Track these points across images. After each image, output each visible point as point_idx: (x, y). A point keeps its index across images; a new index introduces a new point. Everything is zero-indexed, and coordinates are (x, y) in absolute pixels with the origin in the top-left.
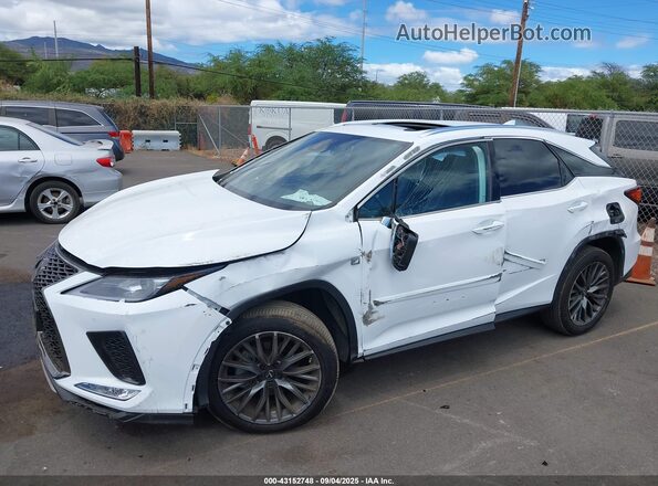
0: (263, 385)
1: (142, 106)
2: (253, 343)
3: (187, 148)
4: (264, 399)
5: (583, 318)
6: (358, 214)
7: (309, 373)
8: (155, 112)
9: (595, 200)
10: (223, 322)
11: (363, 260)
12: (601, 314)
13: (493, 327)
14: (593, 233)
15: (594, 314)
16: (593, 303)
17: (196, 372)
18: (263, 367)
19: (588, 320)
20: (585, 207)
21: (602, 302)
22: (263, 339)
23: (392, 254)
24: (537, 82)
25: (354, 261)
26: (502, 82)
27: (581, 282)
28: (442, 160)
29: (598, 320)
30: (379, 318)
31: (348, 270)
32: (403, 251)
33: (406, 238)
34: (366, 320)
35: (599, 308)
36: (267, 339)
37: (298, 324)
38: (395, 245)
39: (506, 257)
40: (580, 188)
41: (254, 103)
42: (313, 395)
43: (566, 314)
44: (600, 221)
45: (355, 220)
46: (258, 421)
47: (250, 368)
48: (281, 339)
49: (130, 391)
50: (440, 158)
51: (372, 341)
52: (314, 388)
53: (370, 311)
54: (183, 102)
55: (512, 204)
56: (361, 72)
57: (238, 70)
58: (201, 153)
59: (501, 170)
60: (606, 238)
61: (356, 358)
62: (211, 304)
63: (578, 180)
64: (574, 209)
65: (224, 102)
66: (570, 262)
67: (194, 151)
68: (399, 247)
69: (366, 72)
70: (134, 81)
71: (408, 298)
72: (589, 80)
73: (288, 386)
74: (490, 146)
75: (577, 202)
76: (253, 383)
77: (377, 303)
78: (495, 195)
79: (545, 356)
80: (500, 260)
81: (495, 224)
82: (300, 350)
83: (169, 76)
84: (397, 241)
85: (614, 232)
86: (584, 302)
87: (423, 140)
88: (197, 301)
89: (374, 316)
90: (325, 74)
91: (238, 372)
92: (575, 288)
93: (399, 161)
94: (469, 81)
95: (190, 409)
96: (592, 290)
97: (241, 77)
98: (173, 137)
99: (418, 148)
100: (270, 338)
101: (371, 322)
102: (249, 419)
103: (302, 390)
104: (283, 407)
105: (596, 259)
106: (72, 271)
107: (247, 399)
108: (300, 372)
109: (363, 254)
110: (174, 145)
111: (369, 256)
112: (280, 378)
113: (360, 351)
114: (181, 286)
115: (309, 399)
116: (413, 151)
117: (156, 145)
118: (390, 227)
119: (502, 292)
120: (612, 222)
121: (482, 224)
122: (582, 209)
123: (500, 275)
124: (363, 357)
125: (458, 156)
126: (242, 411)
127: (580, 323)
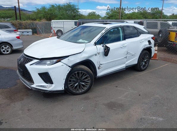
0: (77, 84)
1: (20, 23)
2: (75, 74)
3: (34, 34)
4: (78, 87)
5: (144, 67)
6: (96, 44)
7: (87, 80)
8: (24, 24)
9: (145, 40)
10: (70, 69)
11: (98, 54)
12: (147, 66)
13: (125, 69)
14: (145, 47)
15: (146, 66)
16: (146, 63)
17: (65, 80)
18: (77, 80)
19: (145, 68)
20: (143, 41)
21: (148, 63)
22: (77, 73)
23: (104, 53)
24: (125, 13)
25: (96, 55)
26: (116, 14)
27: (143, 59)
28: (112, 31)
29: (147, 67)
31: (94, 57)
32: (107, 52)
33: (107, 49)
34: (99, 68)
35: (147, 65)
36: (78, 73)
37: (85, 69)
38: (105, 50)
39: (128, 53)
40: (142, 37)
41: (52, 21)
42: (89, 85)
43: (140, 66)
44: (146, 44)
45: (95, 45)
46: (77, 92)
47: (74, 80)
48: (81, 73)
49: (50, 86)
50: (112, 30)
51: (100, 73)
52: (89, 84)
53: (100, 66)
54: (32, 21)
55: (128, 41)
56: (79, 12)
57: (45, 12)
58: (38, 35)
59: (125, 33)
60: (148, 48)
61: (97, 77)
62: (67, 65)
63: (142, 35)
64: (141, 41)
65: (43, 21)
66: (141, 54)
67: (36, 35)
68: (105, 51)
69: (80, 12)
70: (15, 16)
71: (108, 63)
72: (138, 13)
73: (83, 84)
74: (123, 28)
75: (142, 40)
76: (75, 83)
78: (124, 39)
79: (136, 76)
80: (126, 54)
81: (125, 45)
82: (85, 75)
83: (24, 14)
84: (105, 49)
85: (150, 47)
86: (144, 63)
87: (108, 26)
88: (64, 64)
90: (69, 13)
91: (72, 81)
92: (142, 60)
93: (103, 31)
94: (107, 13)
95: (64, 89)
96: (145, 61)
97: (46, 14)
98: (30, 31)
99: (107, 28)
100: (79, 73)
102: (75, 92)
103: (86, 84)
104: (82, 88)
105: (146, 53)
106: (32, 60)
107: (74, 87)
108: (86, 80)
110: (30, 33)
112: (81, 82)
113: (98, 75)
114: (60, 61)
115: (88, 86)
116: (106, 29)
117: (25, 34)
118: (103, 46)
119: (127, 61)
120: (149, 45)
121: (122, 45)
122: (143, 42)
123: (126, 57)
124: (98, 77)
125: (116, 30)
126: (73, 90)
127: (143, 68)
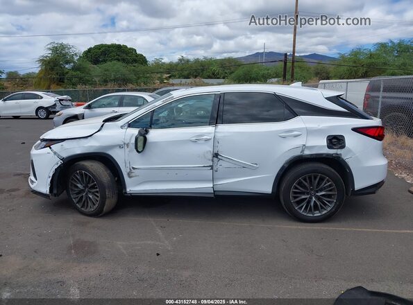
30: (136, 176)
77: (134, 168)
89: (133, 174)
101: (132, 177)
109: (125, 144)
111: (128, 145)
